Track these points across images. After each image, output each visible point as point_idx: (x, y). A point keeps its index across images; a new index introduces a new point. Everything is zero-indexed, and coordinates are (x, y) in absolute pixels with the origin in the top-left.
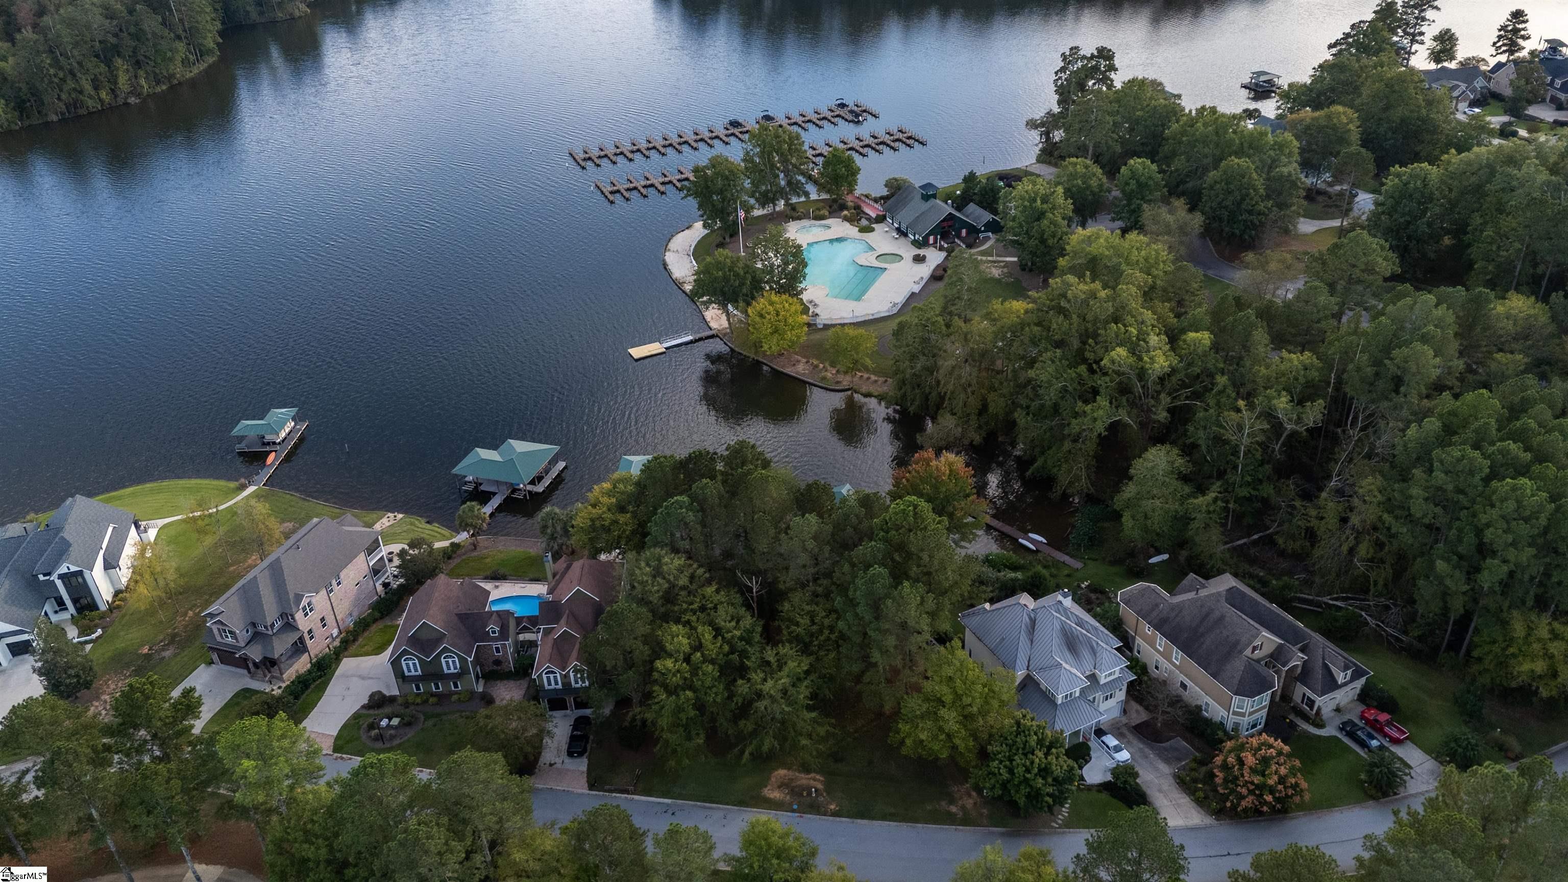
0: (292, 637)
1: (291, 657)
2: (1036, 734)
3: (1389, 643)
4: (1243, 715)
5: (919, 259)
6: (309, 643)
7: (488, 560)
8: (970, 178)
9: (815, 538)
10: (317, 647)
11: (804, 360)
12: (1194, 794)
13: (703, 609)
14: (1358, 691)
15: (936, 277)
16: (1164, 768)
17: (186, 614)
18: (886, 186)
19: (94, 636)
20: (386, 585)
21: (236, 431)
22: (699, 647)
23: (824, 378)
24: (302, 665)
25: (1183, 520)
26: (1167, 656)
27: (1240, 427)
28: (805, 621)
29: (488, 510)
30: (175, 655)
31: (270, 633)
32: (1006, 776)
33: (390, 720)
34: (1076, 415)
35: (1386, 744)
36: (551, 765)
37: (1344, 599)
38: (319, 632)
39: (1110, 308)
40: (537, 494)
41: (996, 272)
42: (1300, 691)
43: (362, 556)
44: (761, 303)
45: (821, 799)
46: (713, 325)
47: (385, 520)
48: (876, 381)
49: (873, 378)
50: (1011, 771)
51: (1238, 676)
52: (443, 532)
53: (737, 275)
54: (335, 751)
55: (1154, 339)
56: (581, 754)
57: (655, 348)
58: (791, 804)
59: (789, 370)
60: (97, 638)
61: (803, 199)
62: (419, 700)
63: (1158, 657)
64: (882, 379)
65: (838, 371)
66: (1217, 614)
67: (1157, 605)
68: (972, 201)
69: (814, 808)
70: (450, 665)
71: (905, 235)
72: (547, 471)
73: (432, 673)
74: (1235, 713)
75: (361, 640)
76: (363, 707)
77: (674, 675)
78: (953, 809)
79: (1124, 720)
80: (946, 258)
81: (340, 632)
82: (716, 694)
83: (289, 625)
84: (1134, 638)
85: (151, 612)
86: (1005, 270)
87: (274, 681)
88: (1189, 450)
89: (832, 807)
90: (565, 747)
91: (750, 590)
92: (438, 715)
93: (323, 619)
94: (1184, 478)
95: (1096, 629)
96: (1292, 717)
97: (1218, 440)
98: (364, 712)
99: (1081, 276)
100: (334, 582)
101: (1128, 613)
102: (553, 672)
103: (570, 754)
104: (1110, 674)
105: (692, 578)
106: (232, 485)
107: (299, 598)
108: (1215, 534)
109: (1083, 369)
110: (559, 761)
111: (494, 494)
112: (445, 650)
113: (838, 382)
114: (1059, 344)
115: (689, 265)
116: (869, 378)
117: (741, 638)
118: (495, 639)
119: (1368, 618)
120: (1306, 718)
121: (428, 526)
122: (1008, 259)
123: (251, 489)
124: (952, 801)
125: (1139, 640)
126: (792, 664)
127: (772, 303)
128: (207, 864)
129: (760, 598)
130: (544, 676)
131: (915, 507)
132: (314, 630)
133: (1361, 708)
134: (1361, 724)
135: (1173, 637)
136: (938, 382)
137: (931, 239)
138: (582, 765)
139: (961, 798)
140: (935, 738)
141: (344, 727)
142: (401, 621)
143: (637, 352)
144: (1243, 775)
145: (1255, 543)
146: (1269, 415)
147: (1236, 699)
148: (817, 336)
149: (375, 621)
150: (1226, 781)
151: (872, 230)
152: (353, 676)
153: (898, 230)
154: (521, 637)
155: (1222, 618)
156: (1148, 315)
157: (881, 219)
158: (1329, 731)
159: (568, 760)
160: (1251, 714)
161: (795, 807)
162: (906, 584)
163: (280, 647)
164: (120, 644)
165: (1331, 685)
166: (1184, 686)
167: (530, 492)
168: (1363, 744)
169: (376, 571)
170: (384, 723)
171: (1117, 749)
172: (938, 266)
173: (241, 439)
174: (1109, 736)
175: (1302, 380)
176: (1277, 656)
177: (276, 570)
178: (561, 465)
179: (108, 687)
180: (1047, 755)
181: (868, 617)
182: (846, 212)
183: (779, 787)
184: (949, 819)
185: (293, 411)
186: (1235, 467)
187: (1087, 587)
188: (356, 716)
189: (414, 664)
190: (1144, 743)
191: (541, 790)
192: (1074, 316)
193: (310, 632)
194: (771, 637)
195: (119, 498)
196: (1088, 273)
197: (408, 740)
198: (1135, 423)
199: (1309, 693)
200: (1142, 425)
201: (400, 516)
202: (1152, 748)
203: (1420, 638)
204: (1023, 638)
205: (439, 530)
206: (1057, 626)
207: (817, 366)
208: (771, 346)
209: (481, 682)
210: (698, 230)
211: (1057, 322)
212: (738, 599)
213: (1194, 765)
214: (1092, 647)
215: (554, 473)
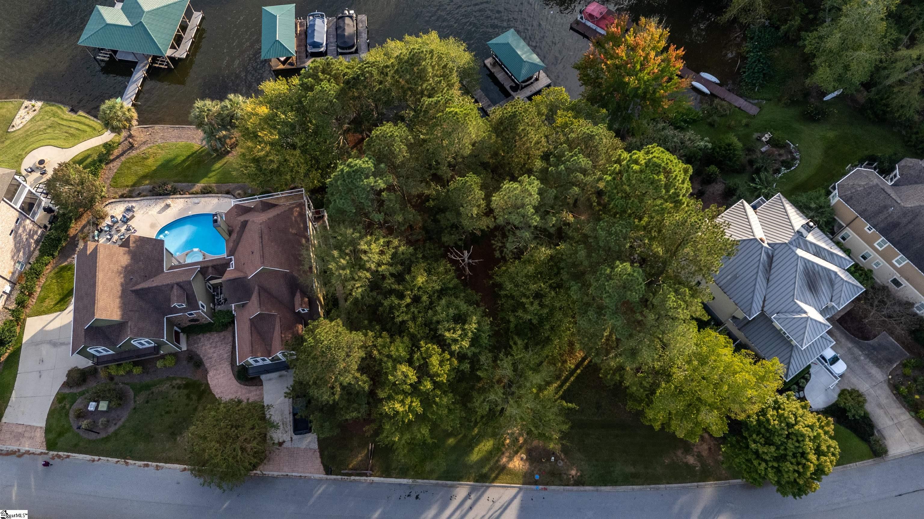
7: (150, 162)
12: (914, 409)
16: (879, 375)
26: (886, 256)
33: (97, 403)
36: (280, 444)
40: (180, 59)
47: (22, 112)
52: (91, 123)
54: (49, 448)
56: (307, 430)
58: (532, 473)
63: (872, 252)
69: (556, 476)
70: (143, 343)
73: (126, 351)
75: (36, 294)
76: (66, 385)
78: (691, 460)
81: (13, 285)
84: (843, 228)
89: (573, 472)
90: (289, 420)
92: (147, 387)
98: (67, 391)
101: (845, 209)
102: (260, 360)
103: (297, 430)
110: (287, 438)
111: (134, 64)
112: (132, 339)
118: (184, 310)
121: (73, 116)
124: (688, 453)
125: (849, 231)
130: (251, 361)
138: (312, 442)
141: (51, 414)
142: (74, 265)
152: (42, 343)
159: (295, 437)
161: (537, 477)
166: (896, 283)
167: (172, 59)
169: (28, 208)
170: (92, 407)
171: (834, 360)
178: (197, 19)
183: (516, 452)
187: (768, 141)
188: (60, 398)
189: (104, 350)
190: (852, 341)
191: (277, 478)
197: (123, 426)
201: (39, 104)
204: (760, 279)
205: (87, 121)
209: (183, 338)
213: (910, 372)
214: (830, 279)
215: (192, 30)
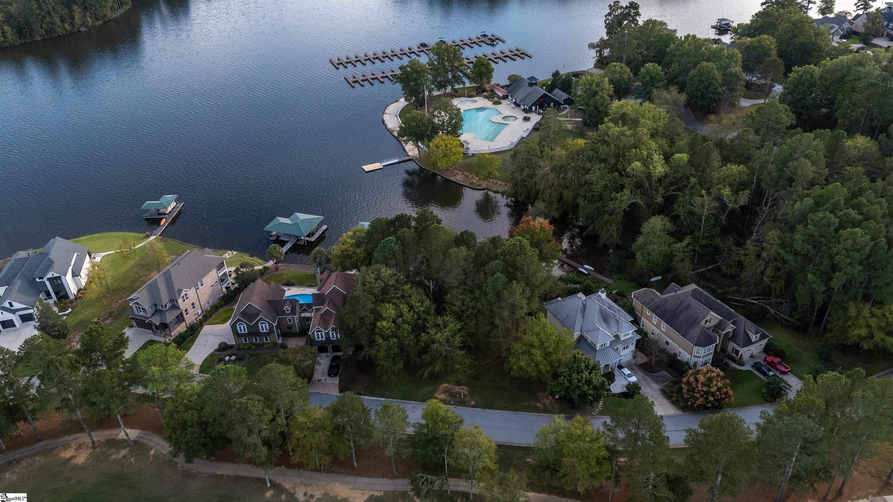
0: (177, 313)
1: (175, 324)
2: (584, 362)
3: (781, 321)
4: (699, 357)
5: (526, 119)
6: (186, 317)
7: (284, 276)
8: (556, 75)
9: (465, 260)
10: (190, 318)
11: (461, 173)
12: (671, 399)
13: (403, 297)
14: (763, 346)
15: (536, 129)
16: (656, 386)
17: (117, 302)
18: (509, 79)
19: (67, 312)
20: (227, 288)
21: (144, 207)
22: (401, 315)
23: (472, 183)
24: (182, 328)
25: (669, 256)
26: (658, 326)
27: (703, 205)
28: (458, 303)
29: (284, 250)
30: (112, 323)
31: (164, 310)
32: (567, 384)
33: (230, 357)
34: (612, 199)
35: (778, 375)
36: (319, 381)
37: (757, 299)
38: (191, 311)
39: (632, 140)
40: (311, 242)
41: (569, 127)
42: (732, 345)
43: (214, 271)
44: (437, 140)
45: (466, 399)
46: (410, 153)
47: (227, 254)
48: (501, 185)
49: (499, 182)
50: (570, 382)
51: (696, 336)
52: (259, 261)
53: (424, 124)
54: (200, 373)
55: (656, 157)
56: (335, 375)
57: (377, 166)
58: (450, 401)
59: (452, 179)
60: (69, 313)
61: (461, 86)
62: (246, 347)
63: (653, 327)
64: (504, 184)
65: (480, 179)
66: (686, 303)
67: (653, 299)
68: (557, 87)
69: (463, 403)
70: (263, 327)
71: (519, 106)
72: (317, 229)
73: (254, 332)
74: (695, 356)
75: (214, 316)
76: (216, 350)
77: (387, 330)
78: (539, 405)
79: (634, 361)
80: (542, 119)
81: (203, 312)
82: (410, 340)
83: (175, 306)
84: (640, 318)
85: (98, 300)
86: (575, 125)
87: (167, 336)
88: (675, 219)
89: (473, 403)
90: (327, 371)
91: (429, 288)
92: (257, 355)
93: (193, 304)
94: (671, 234)
95: (619, 310)
96: (727, 360)
97: (691, 213)
98: (216, 353)
99: (616, 124)
100: (199, 284)
101: (637, 304)
102: (320, 331)
103: (329, 375)
104: (627, 335)
105: (397, 281)
106: (142, 235)
107: (180, 291)
108: (687, 264)
109: (616, 174)
110: (323, 378)
111: (288, 242)
112: (261, 319)
113: (480, 185)
114: (604, 161)
115: (397, 122)
116: (497, 183)
117: (424, 312)
118: (288, 314)
119: (771, 309)
120: (734, 360)
121: (251, 258)
122: (577, 119)
123: (152, 238)
124: (538, 401)
125: (643, 319)
126: (451, 325)
127: (443, 140)
128: (131, 429)
129: (434, 292)
130: (316, 333)
131: (521, 242)
132: (188, 310)
133: (764, 355)
134: (764, 364)
135: (662, 316)
136: (536, 184)
137: (534, 108)
138: (336, 380)
139: (543, 399)
140: (529, 365)
141: (205, 360)
142: (236, 307)
143: (367, 168)
144: (697, 387)
145: (710, 270)
146: (719, 199)
147: (696, 348)
148: (468, 160)
149: (222, 306)
150: (688, 390)
151: (501, 103)
152: (209, 334)
153: (515, 103)
154: (303, 315)
155: (689, 306)
156: (653, 144)
157: (505, 97)
158: (746, 367)
159: (328, 378)
160: (704, 357)
161: (452, 403)
162: (514, 282)
163: (170, 317)
164: (81, 317)
165: (748, 342)
166: (667, 343)
167: (307, 241)
168: (765, 374)
169: (222, 280)
170: (227, 358)
171: (629, 376)
172: (537, 123)
173: (146, 211)
174: (625, 369)
175: (738, 180)
176: (719, 327)
177: (168, 277)
178: (325, 227)
179: (75, 338)
180: (590, 373)
181: (493, 300)
182: (485, 93)
183: (444, 393)
184: (537, 410)
185: (175, 196)
186: (700, 228)
187: (616, 293)
188: (212, 355)
189: (244, 327)
190: (645, 373)
191: (314, 393)
192: (612, 146)
193: (186, 310)
194: (440, 311)
195: (79, 241)
196: (620, 122)
198: (645, 204)
199: (736, 347)
200: (649, 206)
201: (235, 253)
202: (649, 376)
203: (798, 320)
204: (579, 315)
205: (257, 260)
206: (598, 308)
207: (468, 176)
208: (442, 164)
209: (281, 338)
210: (402, 103)
211: (603, 149)
212: (422, 291)
213: (672, 384)
214: (617, 320)
215: (320, 231)
